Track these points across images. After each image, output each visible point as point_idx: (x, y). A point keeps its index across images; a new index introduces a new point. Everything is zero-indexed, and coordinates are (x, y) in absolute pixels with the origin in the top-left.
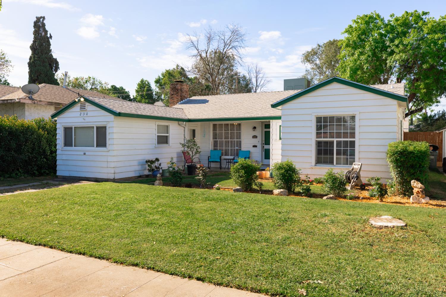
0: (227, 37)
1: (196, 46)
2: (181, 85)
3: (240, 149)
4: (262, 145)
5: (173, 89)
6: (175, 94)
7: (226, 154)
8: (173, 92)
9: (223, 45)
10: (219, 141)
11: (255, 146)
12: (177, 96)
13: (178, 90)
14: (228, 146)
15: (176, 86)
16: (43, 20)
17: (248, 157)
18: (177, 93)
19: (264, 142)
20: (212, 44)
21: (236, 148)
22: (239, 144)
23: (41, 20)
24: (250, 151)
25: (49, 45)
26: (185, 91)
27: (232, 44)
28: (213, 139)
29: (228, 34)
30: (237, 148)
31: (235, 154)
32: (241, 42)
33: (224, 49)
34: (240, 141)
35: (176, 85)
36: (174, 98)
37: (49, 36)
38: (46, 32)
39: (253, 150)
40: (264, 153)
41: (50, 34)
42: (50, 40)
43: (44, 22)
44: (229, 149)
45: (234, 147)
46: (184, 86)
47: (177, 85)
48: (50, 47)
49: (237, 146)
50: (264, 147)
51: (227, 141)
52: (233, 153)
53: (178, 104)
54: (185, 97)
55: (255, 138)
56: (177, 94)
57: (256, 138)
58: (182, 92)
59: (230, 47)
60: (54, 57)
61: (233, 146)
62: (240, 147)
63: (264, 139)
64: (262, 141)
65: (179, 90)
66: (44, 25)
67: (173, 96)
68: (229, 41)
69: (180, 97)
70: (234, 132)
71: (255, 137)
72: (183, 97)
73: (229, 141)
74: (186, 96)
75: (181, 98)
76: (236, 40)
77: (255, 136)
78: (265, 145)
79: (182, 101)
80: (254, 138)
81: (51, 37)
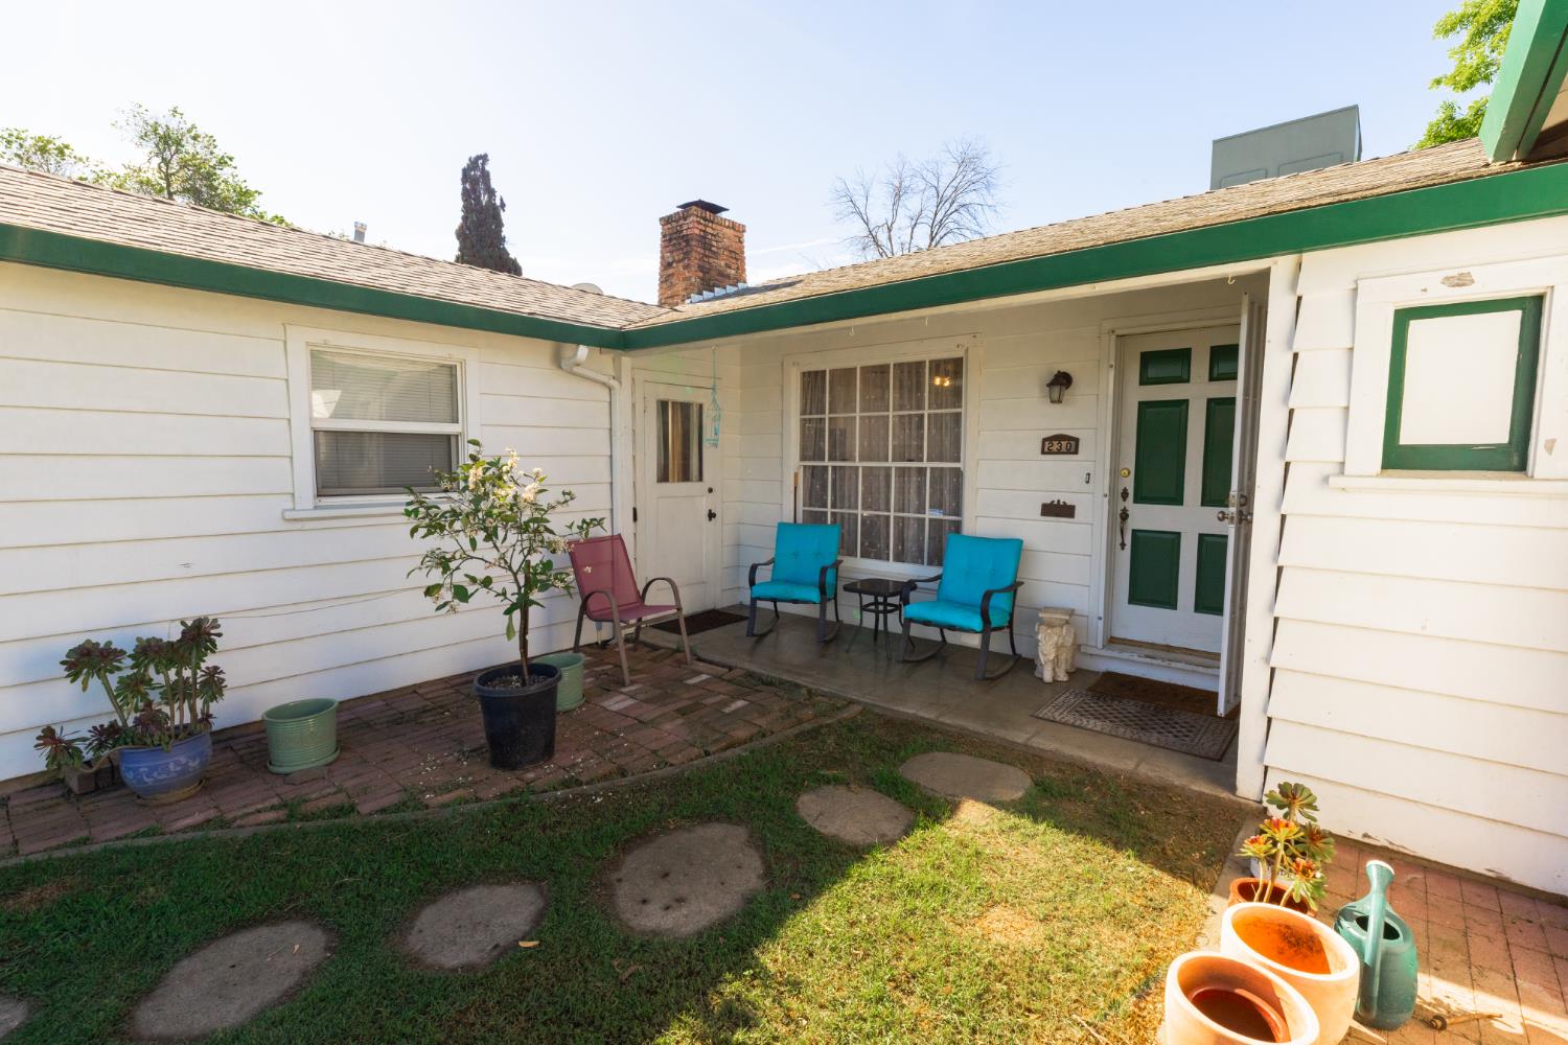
0: (944, 181)
1: (862, 210)
2: (705, 219)
3: (957, 527)
4: (1112, 503)
5: (670, 240)
6: (679, 261)
7: (872, 545)
8: (671, 252)
9: (934, 201)
10: (834, 468)
11: (1058, 510)
12: (686, 267)
13: (687, 242)
14: (882, 502)
15: (681, 226)
16: (483, 164)
17: (1007, 582)
18: (685, 254)
19: (1129, 483)
20: (905, 206)
21: (930, 514)
22: (951, 489)
23: (480, 162)
24: (1022, 541)
25: (500, 224)
26: (726, 249)
27: (960, 200)
28: (803, 458)
29: (949, 170)
30: (938, 515)
31: (921, 550)
32: (984, 192)
33: (936, 215)
34: (958, 474)
35: (681, 222)
36: (674, 280)
37: (498, 202)
38: (491, 192)
39: (1039, 533)
40: (1125, 557)
41: (501, 200)
42: (502, 213)
43: (487, 168)
44: (888, 518)
45: (921, 509)
46: (719, 228)
47: (685, 219)
48: (501, 231)
49: (937, 505)
50: (1124, 516)
51: (879, 468)
52: (910, 545)
53: (688, 301)
54: (721, 274)
55: (1059, 452)
56: (683, 259)
57: (1068, 452)
58: (707, 253)
59: (955, 205)
60: (512, 256)
61: (914, 502)
62: (957, 511)
63: (1129, 461)
64: (1115, 473)
65: (694, 243)
66: (486, 176)
67: (671, 271)
68: (950, 191)
69: (701, 274)
70: (921, 417)
71: (1061, 445)
72: (713, 273)
73: (889, 469)
74: (733, 272)
75: (702, 279)
76: (972, 187)
77: (1060, 438)
78: (1136, 501)
79: (713, 291)
80: (1050, 452)
81: (503, 205)
